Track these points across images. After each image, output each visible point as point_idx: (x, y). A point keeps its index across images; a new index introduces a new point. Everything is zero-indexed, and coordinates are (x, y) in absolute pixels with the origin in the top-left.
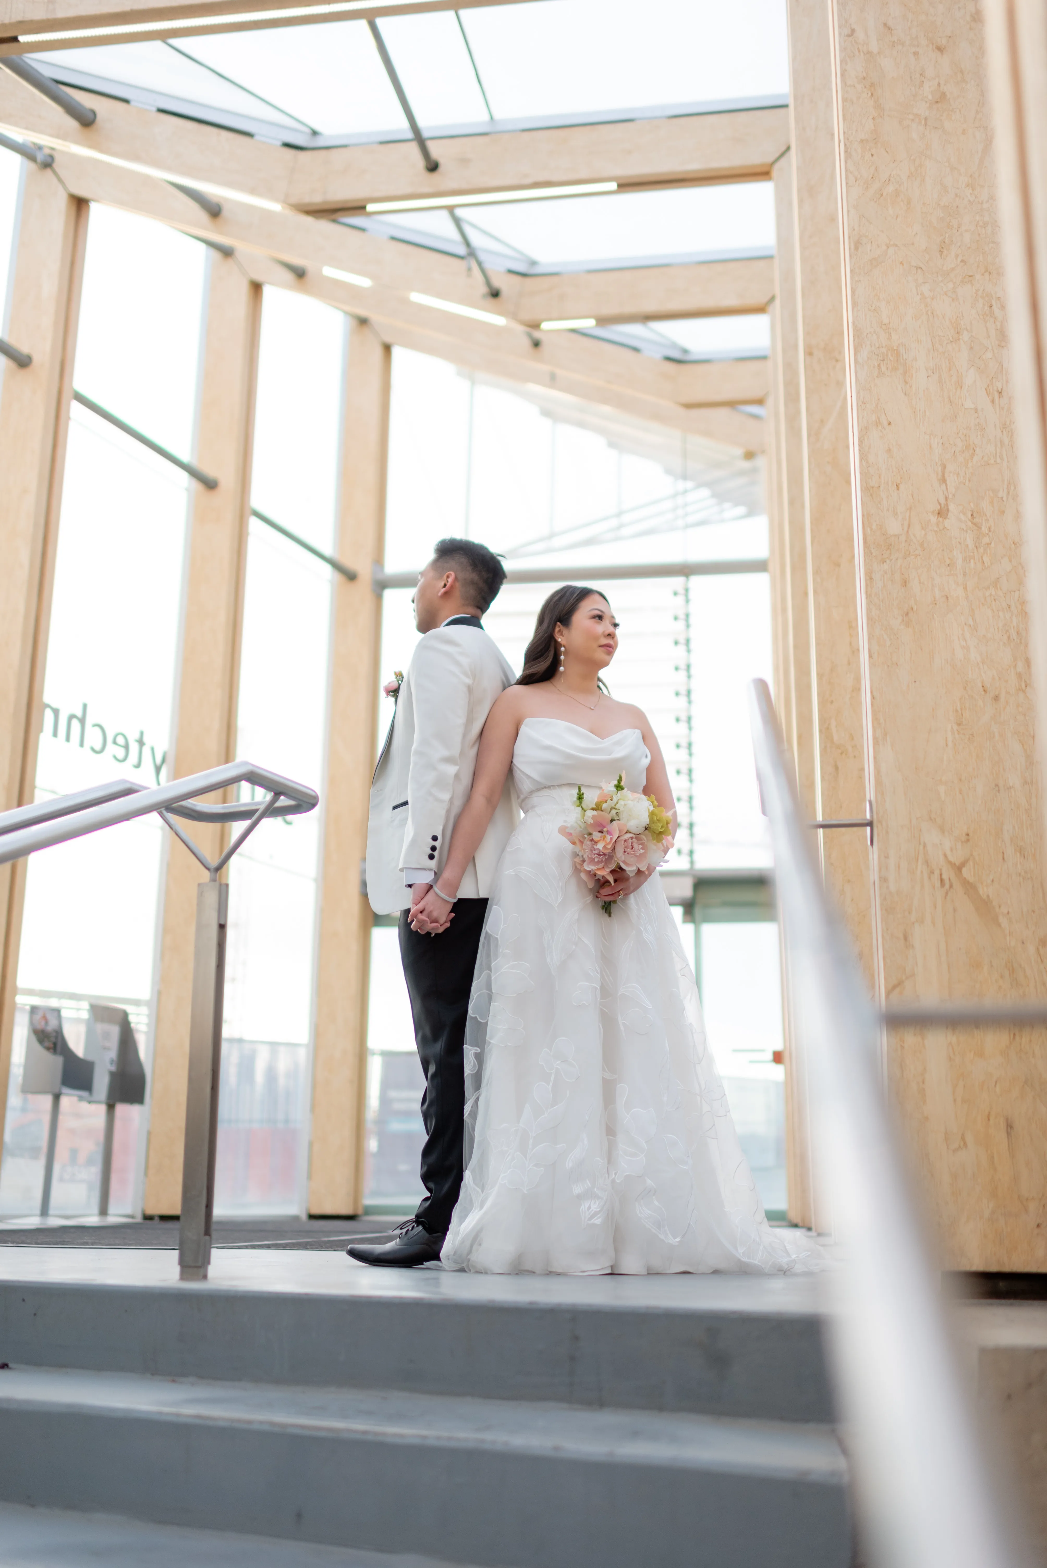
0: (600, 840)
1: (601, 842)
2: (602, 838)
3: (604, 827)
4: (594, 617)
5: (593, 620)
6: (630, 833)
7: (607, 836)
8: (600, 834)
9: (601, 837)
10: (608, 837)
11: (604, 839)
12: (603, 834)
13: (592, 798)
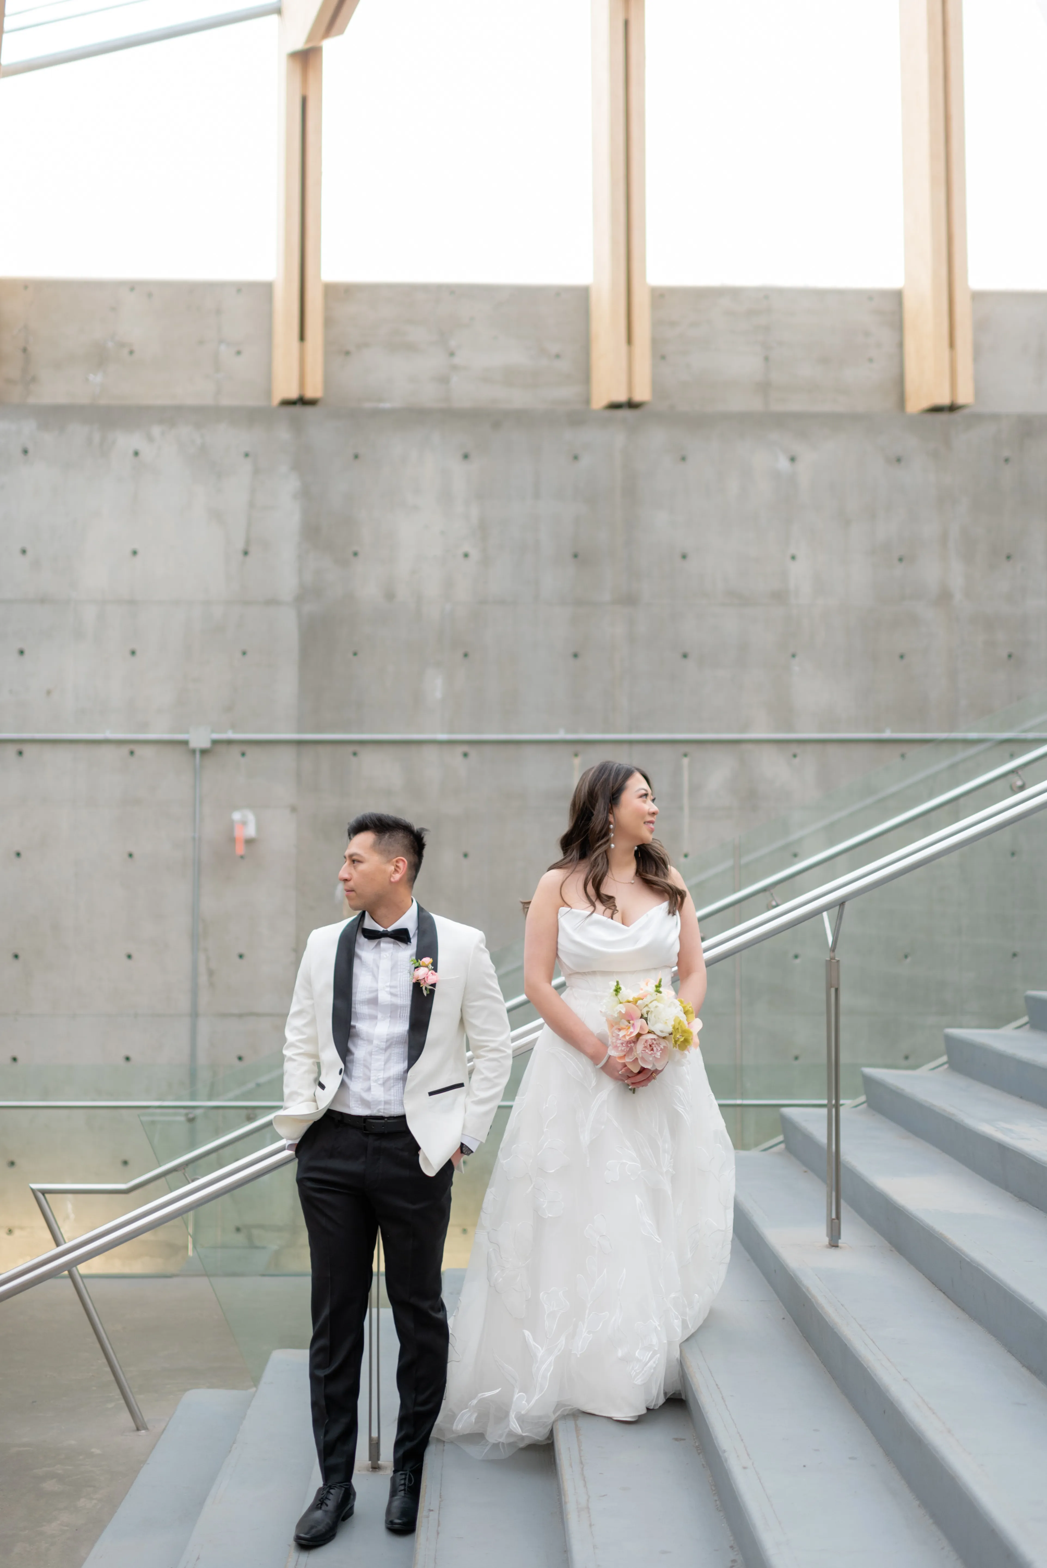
0: (625, 1028)
1: (625, 1030)
2: (627, 1028)
3: (633, 1020)
4: (641, 796)
5: (641, 799)
6: (655, 1034)
7: (632, 1027)
8: (627, 1023)
9: (627, 1026)
10: (631, 1030)
11: (628, 1029)
12: (629, 1025)
13: (628, 993)
